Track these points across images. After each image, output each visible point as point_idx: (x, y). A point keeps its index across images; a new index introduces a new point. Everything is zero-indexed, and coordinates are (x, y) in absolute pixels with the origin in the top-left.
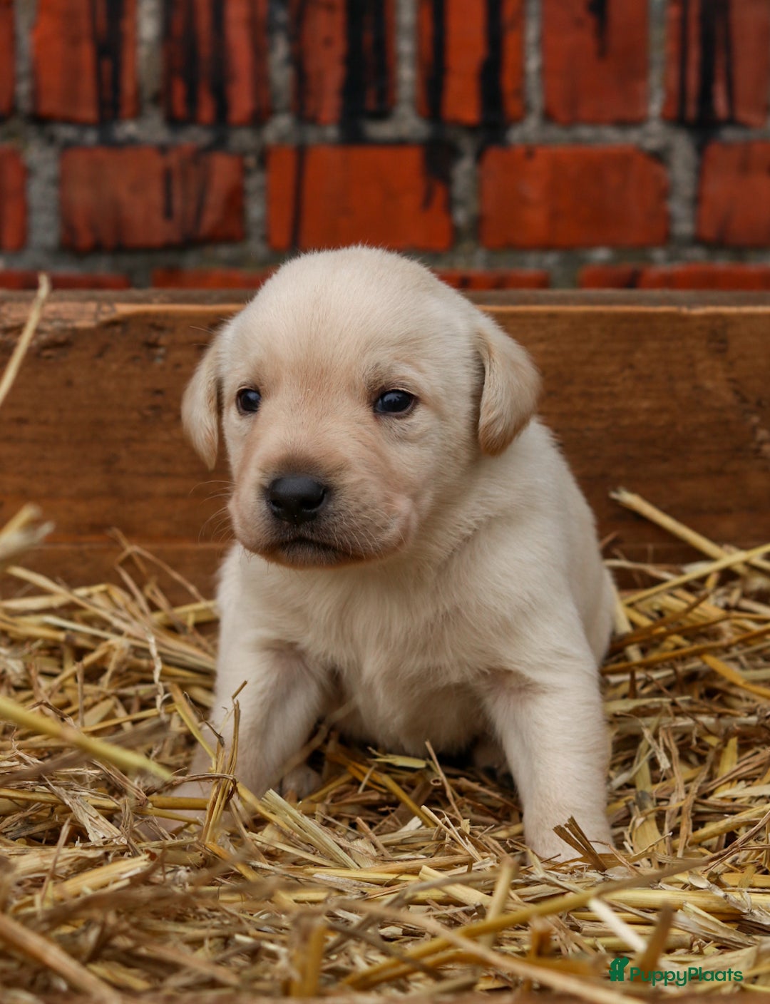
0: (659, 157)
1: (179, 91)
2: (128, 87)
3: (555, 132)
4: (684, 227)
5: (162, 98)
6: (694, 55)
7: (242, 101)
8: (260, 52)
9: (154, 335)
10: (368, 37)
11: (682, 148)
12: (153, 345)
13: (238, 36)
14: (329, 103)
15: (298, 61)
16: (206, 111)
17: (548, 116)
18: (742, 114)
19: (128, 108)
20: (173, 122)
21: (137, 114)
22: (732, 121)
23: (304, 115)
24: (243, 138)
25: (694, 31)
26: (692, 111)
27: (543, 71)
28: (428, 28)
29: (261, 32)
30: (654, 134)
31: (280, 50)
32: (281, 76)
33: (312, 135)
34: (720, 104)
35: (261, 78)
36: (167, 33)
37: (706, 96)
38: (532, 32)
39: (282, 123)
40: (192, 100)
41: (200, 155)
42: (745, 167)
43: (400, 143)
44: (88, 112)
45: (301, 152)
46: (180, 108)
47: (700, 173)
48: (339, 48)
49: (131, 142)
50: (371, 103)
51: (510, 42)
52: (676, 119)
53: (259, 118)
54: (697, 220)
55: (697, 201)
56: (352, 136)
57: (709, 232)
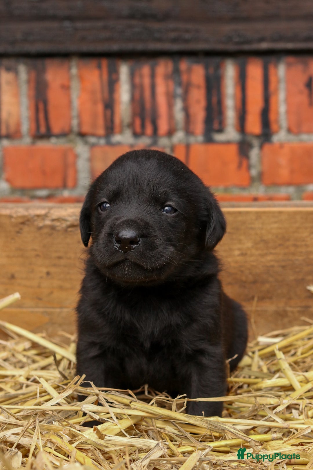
1: (138, 122)
2: (117, 121)
3: (292, 137)
5: (131, 125)
7: (163, 126)
8: (170, 106)
10: (215, 100)
13: (162, 100)
14: (199, 126)
15: (186, 110)
16: (149, 130)
17: (289, 131)
19: (117, 129)
20: (136, 135)
21: (121, 132)
23: (188, 131)
24: (164, 141)
27: (288, 112)
28: (239, 95)
29: (171, 97)
31: (179, 105)
32: (179, 116)
33: (192, 140)
35: (171, 117)
36: (133, 99)
38: (282, 95)
39: (179, 136)
40: (143, 126)
43: (228, 143)
44: (101, 131)
45: (188, 147)
46: (138, 129)
48: (203, 103)
49: (119, 144)
50: (216, 126)
51: (273, 100)
53: (170, 133)
56: (209, 140)
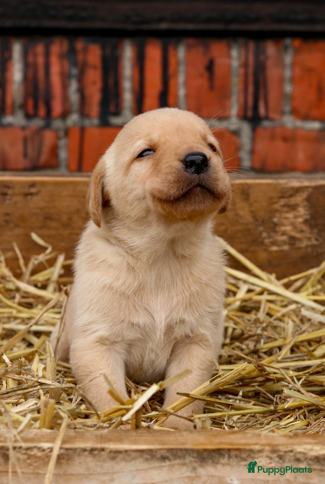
0: (236, 133)
1: (30, 103)
2: (9, 101)
4: (246, 163)
5: (23, 106)
6: (251, 89)
7: (57, 108)
8: (65, 87)
9: (5, 190)
10: (111, 81)
11: (246, 129)
12: (5, 194)
13: (56, 80)
14: (95, 109)
15: (81, 91)
16: (42, 111)
18: (272, 115)
19: (8, 110)
20: (28, 116)
21: (13, 113)
22: (267, 118)
23: (83, 113)
24: (58, 124)
25: (251, 79)
26: (250, 113)
27: (187, 96)
28: (137, 77)
29: (65, 78)
30: (234, 123)
31: (74, 86)
32: (74, 97)
33: (87, 123)
34: (262, 111)
35: (65, 98)
36: (26, 78)
37: (256, 107)
38: (181, 78)
39: (74, 118)
40: (36, 107)
41: (39, 131)
42: (273, 137)
45: (83, 130)
46: (31, 110)
47: (254, 140)
48: (99, 85)
49: (10, 125)
50: (112, 108)
51: (172, 83)
52: (243, 117)
53: (64, 115)
54: (252, 160)
55: (252, 152)
56: (104, 123)
57: (257, 165)
